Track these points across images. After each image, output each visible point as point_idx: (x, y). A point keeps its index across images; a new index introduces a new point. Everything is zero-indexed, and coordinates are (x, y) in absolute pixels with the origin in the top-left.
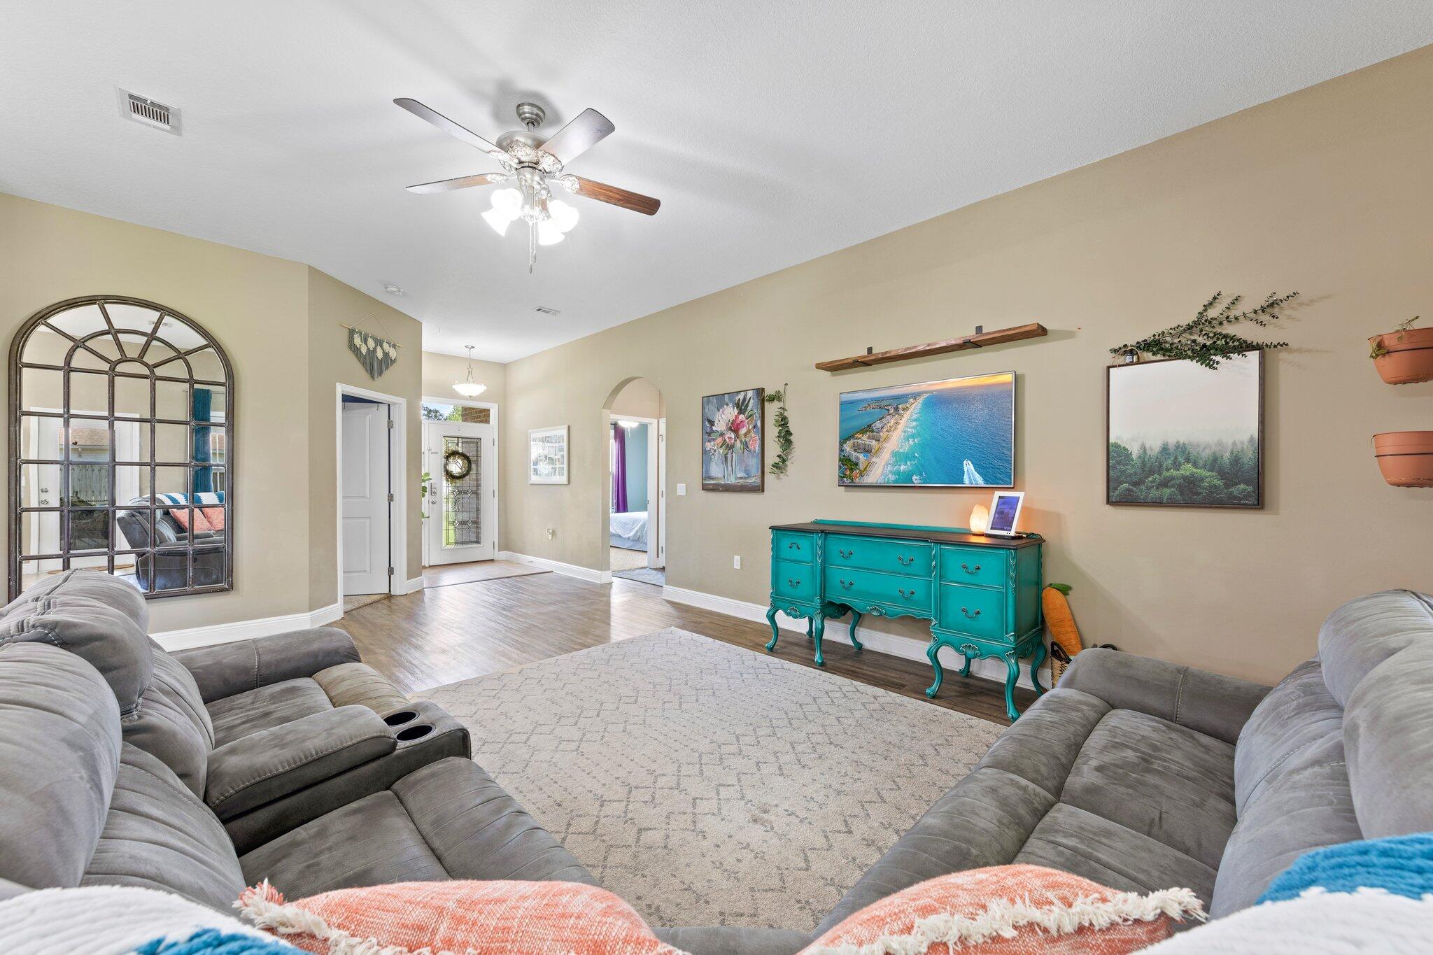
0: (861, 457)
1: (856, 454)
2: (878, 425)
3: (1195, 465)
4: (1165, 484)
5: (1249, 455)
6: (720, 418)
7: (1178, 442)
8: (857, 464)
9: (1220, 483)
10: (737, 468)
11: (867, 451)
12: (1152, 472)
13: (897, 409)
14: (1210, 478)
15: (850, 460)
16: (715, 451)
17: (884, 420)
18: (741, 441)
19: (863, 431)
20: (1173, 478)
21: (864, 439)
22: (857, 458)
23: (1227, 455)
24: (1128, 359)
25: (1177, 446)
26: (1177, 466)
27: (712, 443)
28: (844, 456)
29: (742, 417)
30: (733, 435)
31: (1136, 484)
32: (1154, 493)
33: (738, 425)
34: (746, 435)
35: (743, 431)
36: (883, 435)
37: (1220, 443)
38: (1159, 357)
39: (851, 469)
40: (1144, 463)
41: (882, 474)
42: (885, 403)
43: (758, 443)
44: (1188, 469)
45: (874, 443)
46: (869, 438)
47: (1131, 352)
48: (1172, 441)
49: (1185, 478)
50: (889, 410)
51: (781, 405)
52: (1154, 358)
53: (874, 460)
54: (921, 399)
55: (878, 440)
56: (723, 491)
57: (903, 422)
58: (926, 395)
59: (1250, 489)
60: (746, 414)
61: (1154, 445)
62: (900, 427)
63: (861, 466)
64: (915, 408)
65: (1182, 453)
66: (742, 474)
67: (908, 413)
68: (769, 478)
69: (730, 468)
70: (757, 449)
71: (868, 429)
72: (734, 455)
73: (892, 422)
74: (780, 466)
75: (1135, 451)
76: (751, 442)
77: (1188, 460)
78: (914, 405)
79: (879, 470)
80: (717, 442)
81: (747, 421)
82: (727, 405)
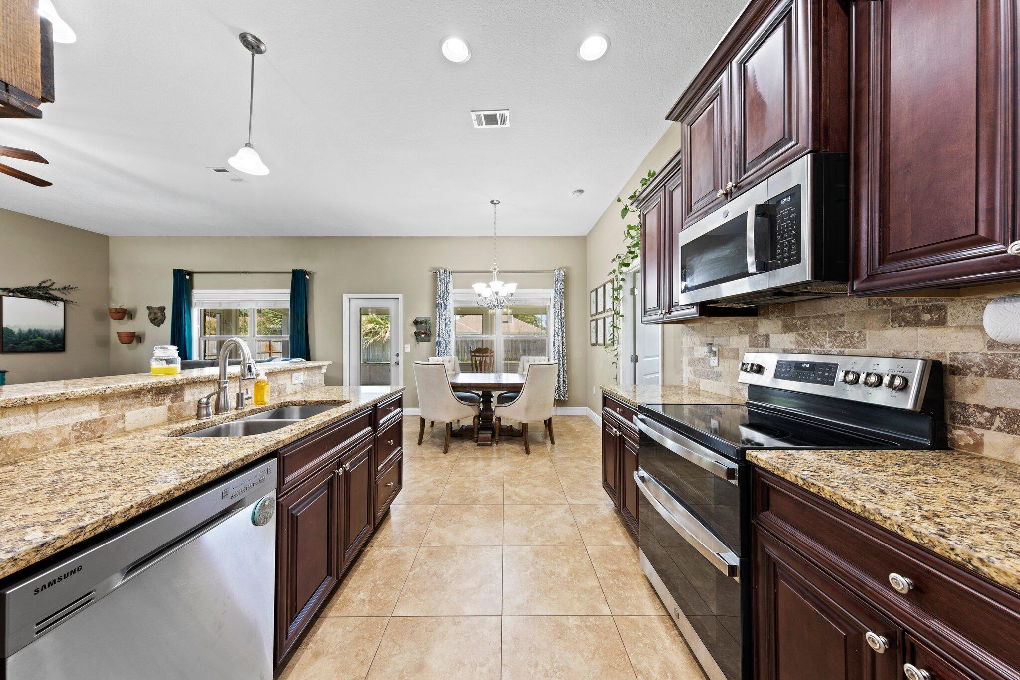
3: (42, 337)
4: (30, 344)
5: (61, 334)
9: (52, 343)
12: (24, 339)
14: (48, 342)
20: (33, 342)
23: (54, 334)
24: (11, 294)
25: (35, 330)
26: (35, 337)
31: (17, 344)
32: (25, 348)
37: (51, 330)
38: (23, 296)
40: (20, 336)
44: (39, 339)
47: (13, 292)
48: (33, 328)
49: (38, 342)
52: (21, 296)
59: (61, 345)
61: (25, 329)
65: (36, 333)
75: (16, 331)
77: (39, 336)
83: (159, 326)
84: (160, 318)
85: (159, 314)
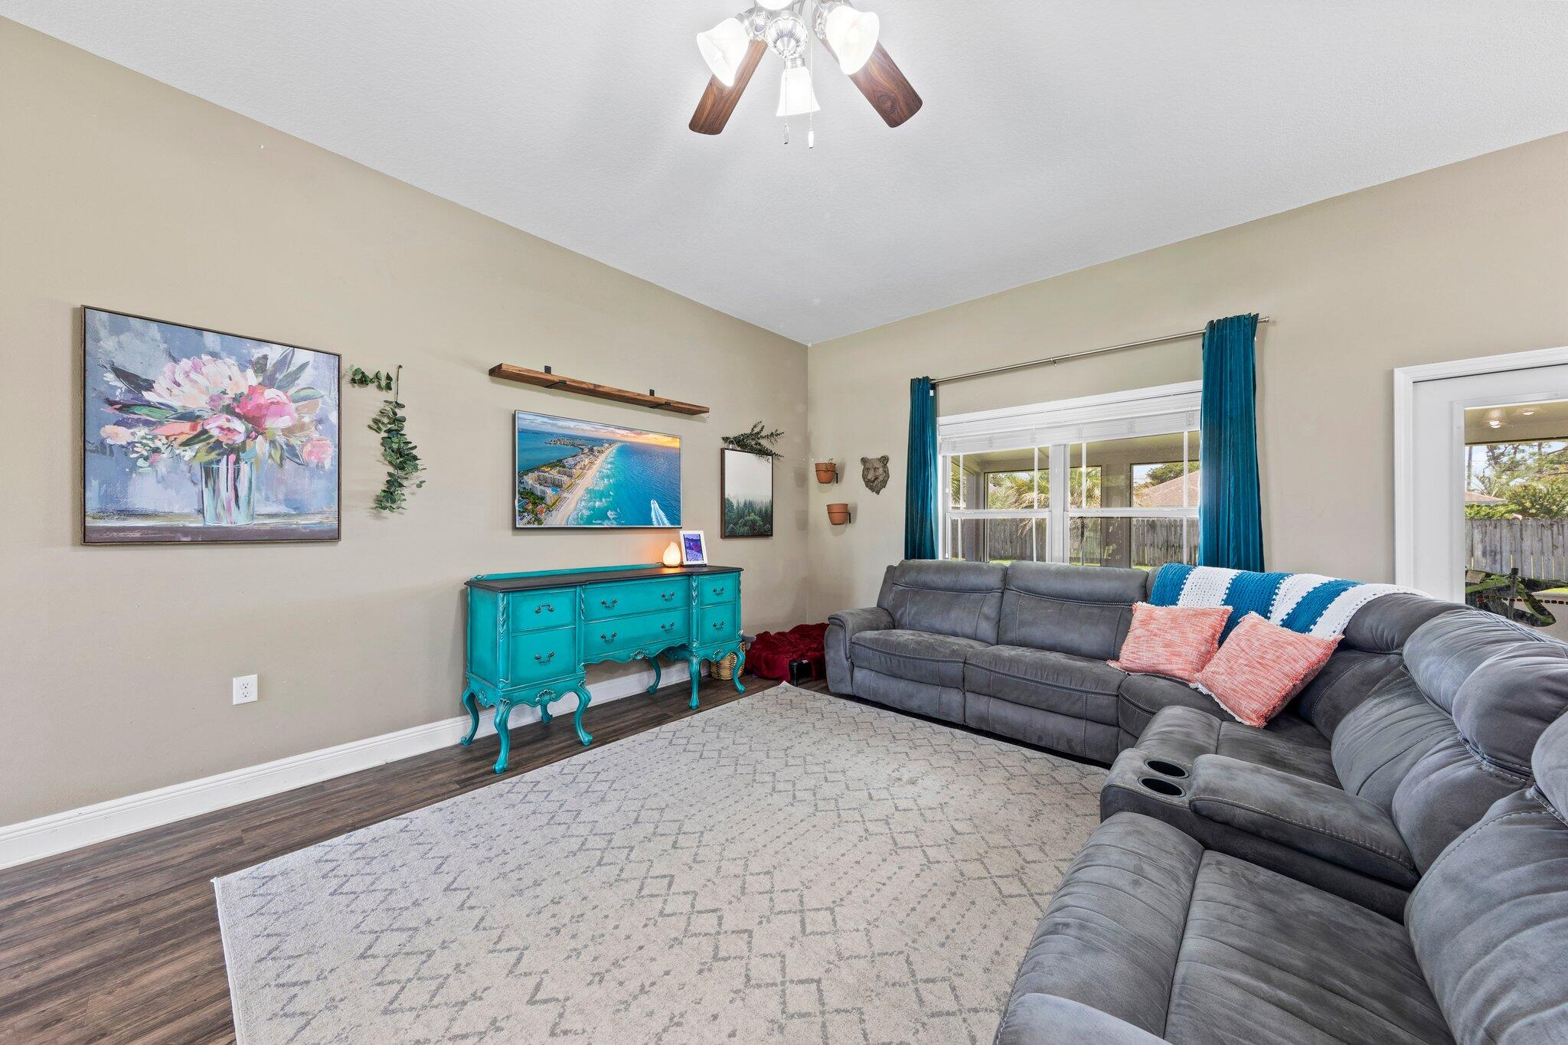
0: (549, 491)
1: (542, 487)
2: (571, 461)
3: (755, 513)
4: (746, 524)
5: (770, 509)
6: (180, 378)
7: (745, 501)
8: (542, 498)
9: (761, 523)
10: (256, 495)
11: (557, 485)
12: (741, 517)
13: (591, 450)
14: (759, 521)
15: (533, 494)
16: (156, 450)
17: (578, 459)
18: (273, 443)
19: (552, 465)
20: (748, 521)
21: (554, 474)
22: (543, 492)
24: (732, 447)
25: (749, 502)
26: (749, 513)
27: (141, 431)
28: (524, 488)
29: (271, 394)
30: (239, 426)
31: (733, 524)
33: (259, 407)
34: (288, 431)
35: (275, 424)
36: (576, 471)
37: (761, 503)
38: (740, 449)
39: (534, 504)
40: (738, 511)
41: (575, 510)
42: (578, 442)
43: (331, 451)
44: (753, 516)
45: (565, 478)
46: (559, 473)
47: (733, 443)
49: (751, 520)
50: (583, 449)
51: (390, 396)
52: (738, 448)
53: (565, 495)
54: (617, 445)
55: (570, 476)
56: (193, 543)
57: (598, 462)
58: (619, 444)
59: (769, 526)
60: (291, 391)
61: (741, 501)
62: (595, 467)
63: (549, 501)
64: (610, 452)
65: (750, 506)
66: (282, 509)
67: (603, 455)
68: (358, 517)
69: (226, 494)
70: (329, 463)
71: (559, 463)
72: (245, 468)
73: (587, 461)
74: (389, 497)
75: (736, 504)
76: (309, 447)
77: (753, 511)
78: (608, 451)
79: (571, 506)
80: (160, 431)
81: (293, 406)
82: (215, 355)
83: (878, 493)
84: (881, 478)
85: (881, 470)
